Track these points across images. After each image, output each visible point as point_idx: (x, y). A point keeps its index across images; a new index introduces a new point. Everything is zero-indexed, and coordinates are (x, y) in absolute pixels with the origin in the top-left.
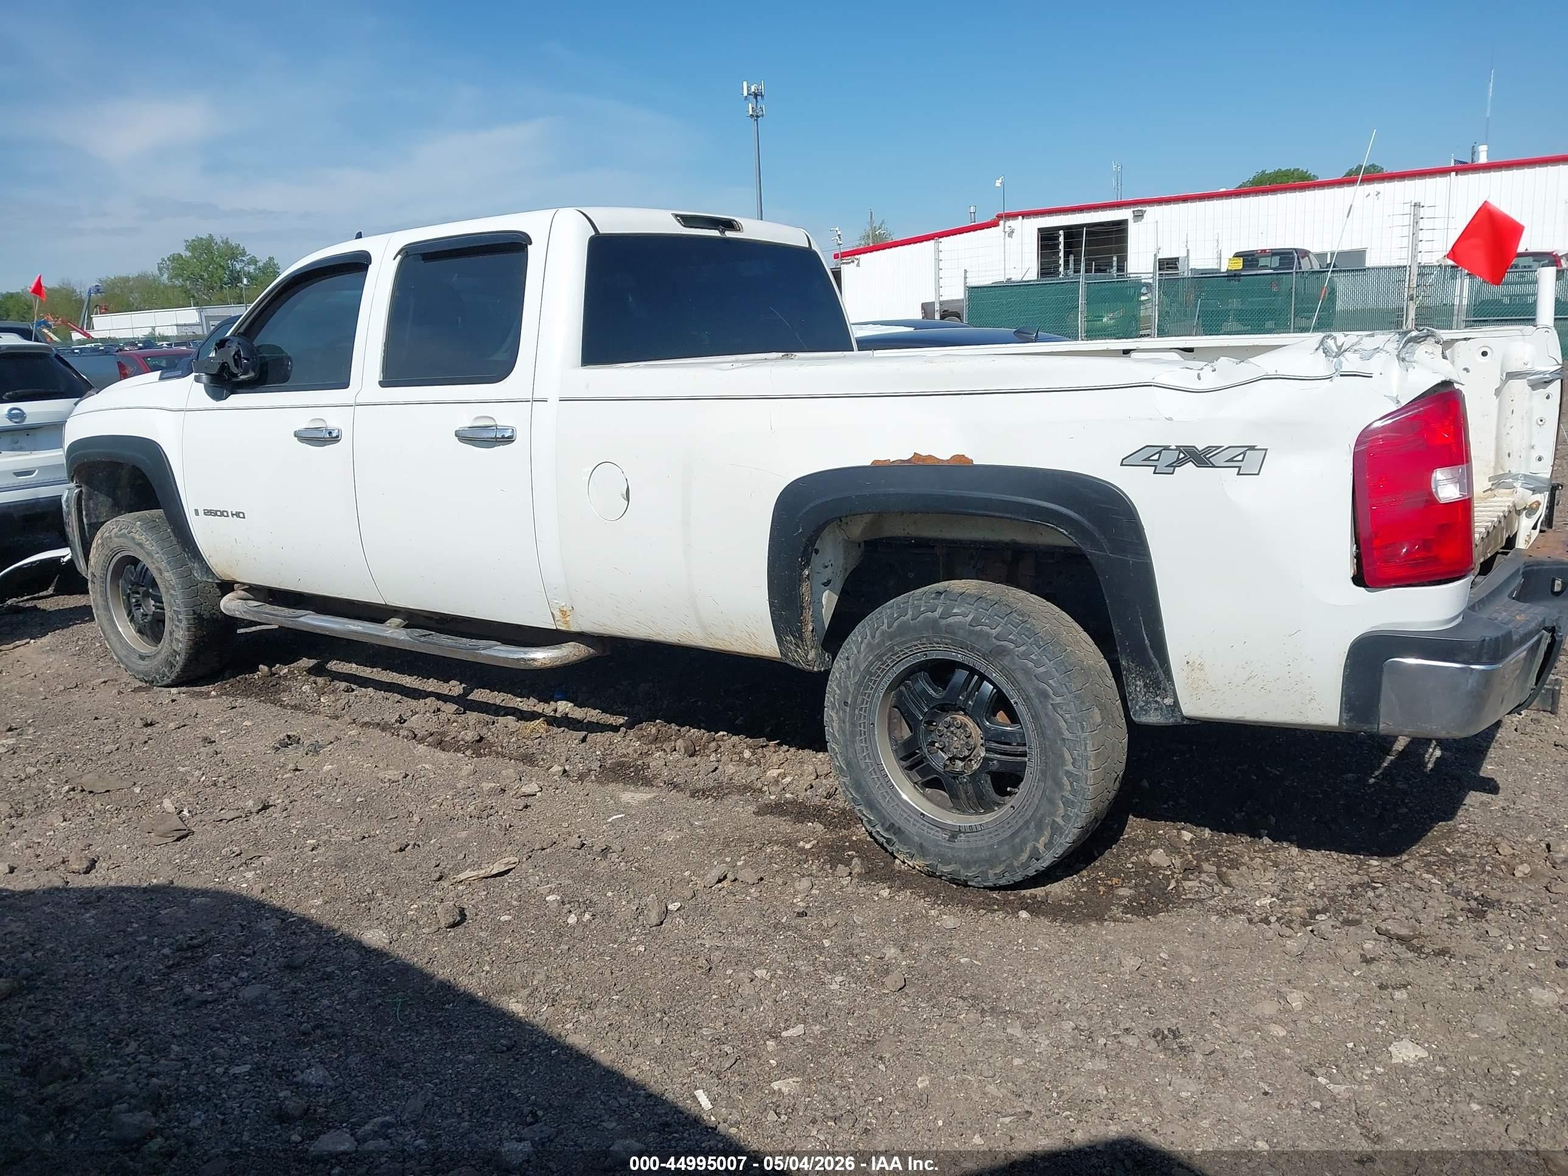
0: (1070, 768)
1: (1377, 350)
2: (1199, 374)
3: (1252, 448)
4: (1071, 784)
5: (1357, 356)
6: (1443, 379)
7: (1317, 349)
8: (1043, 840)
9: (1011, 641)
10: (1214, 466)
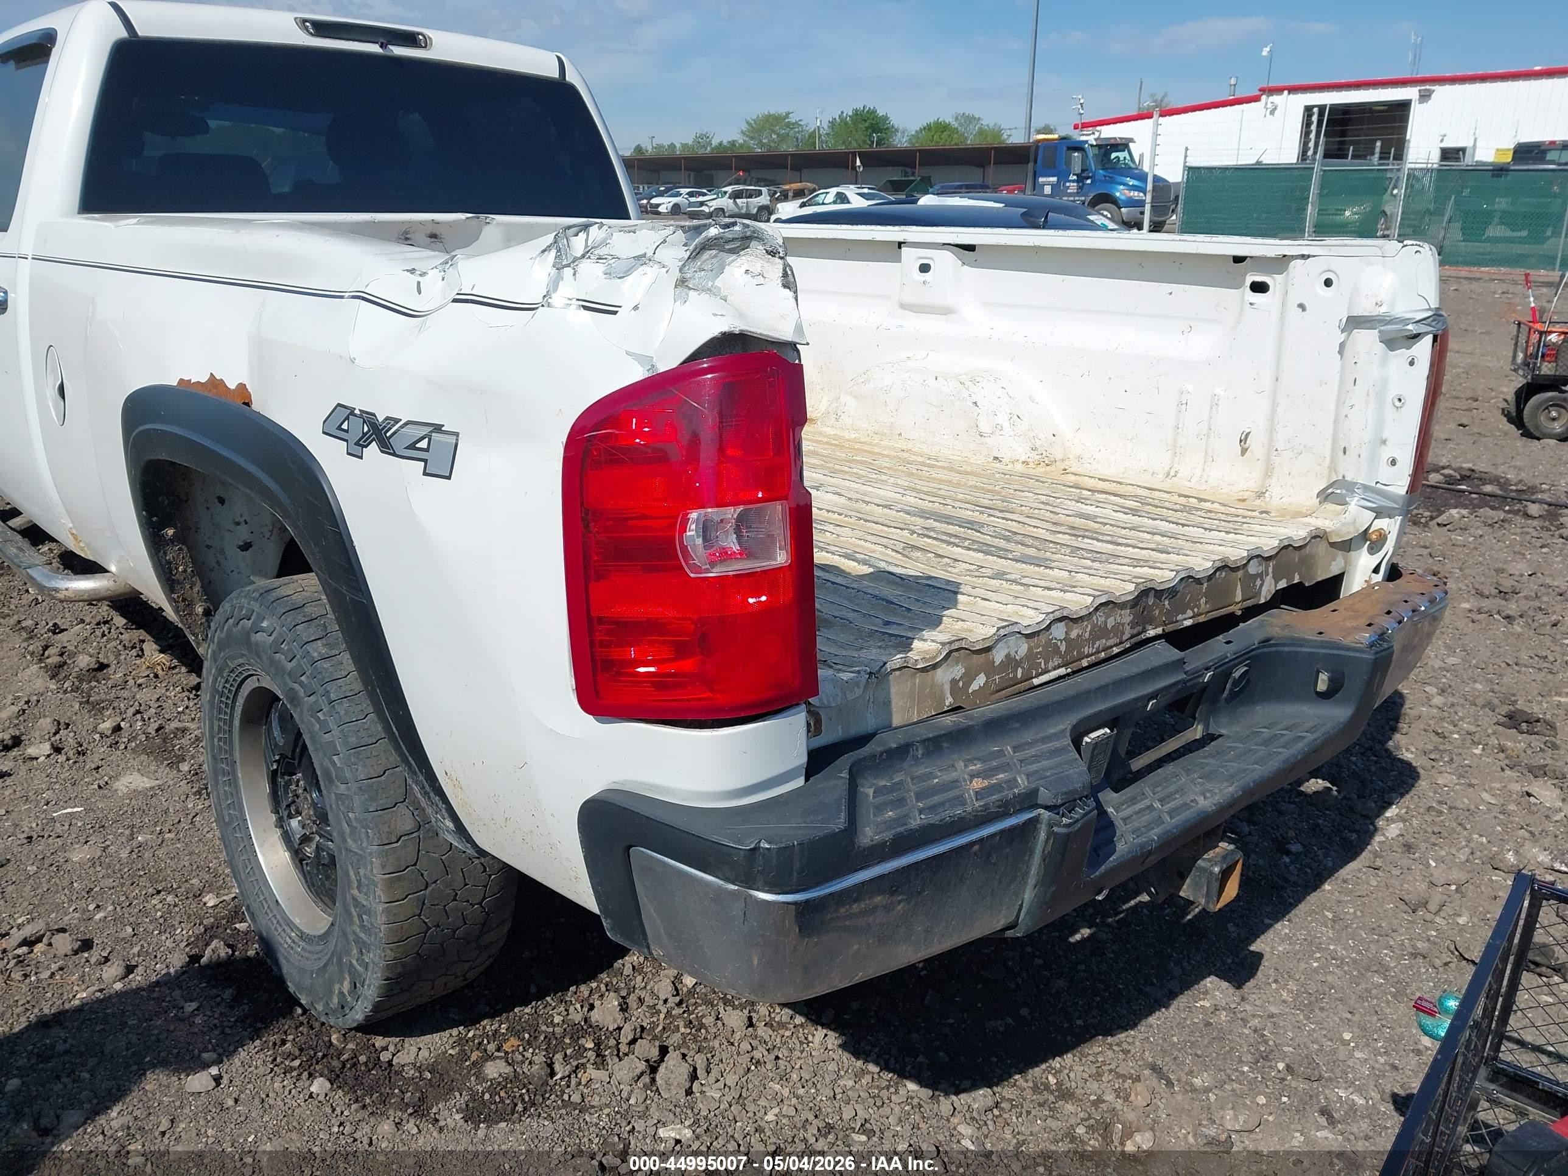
0: (355, 892)
1: (641, 259)
2: (419, 283)
3: (438, 428)
4: (360, 916)
5: (600, 268)
6: (725, 328)
7: (544, 251)
8: (346, 986)
9: (301, 684)
10: (394, 454)
